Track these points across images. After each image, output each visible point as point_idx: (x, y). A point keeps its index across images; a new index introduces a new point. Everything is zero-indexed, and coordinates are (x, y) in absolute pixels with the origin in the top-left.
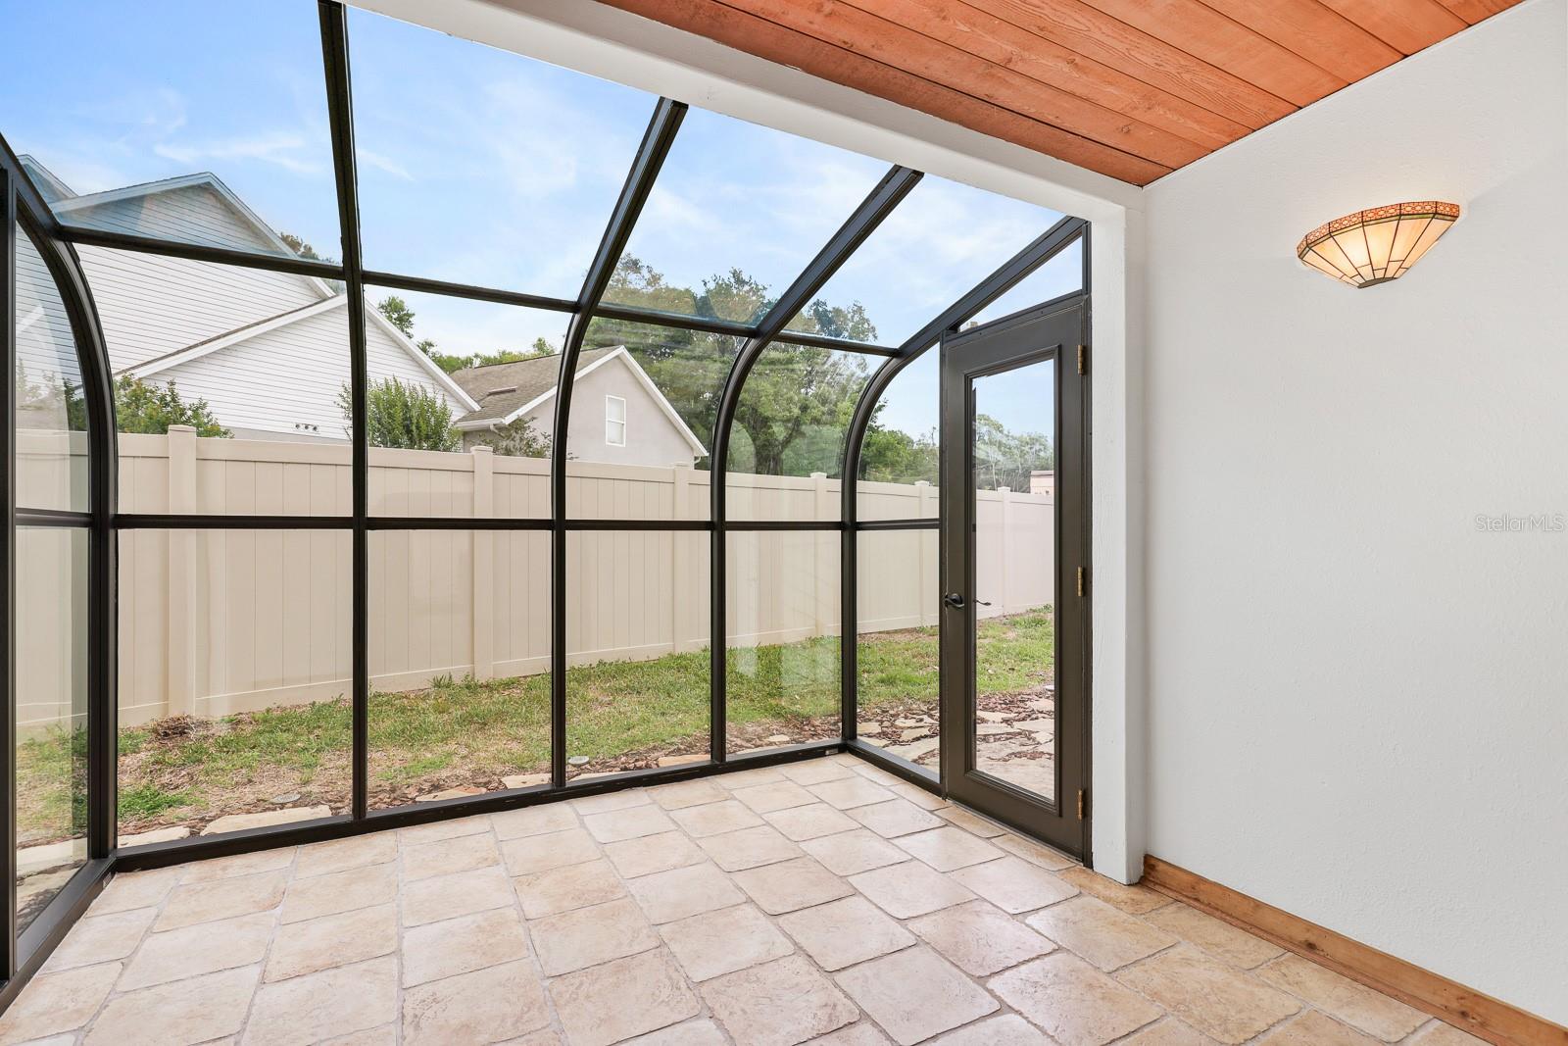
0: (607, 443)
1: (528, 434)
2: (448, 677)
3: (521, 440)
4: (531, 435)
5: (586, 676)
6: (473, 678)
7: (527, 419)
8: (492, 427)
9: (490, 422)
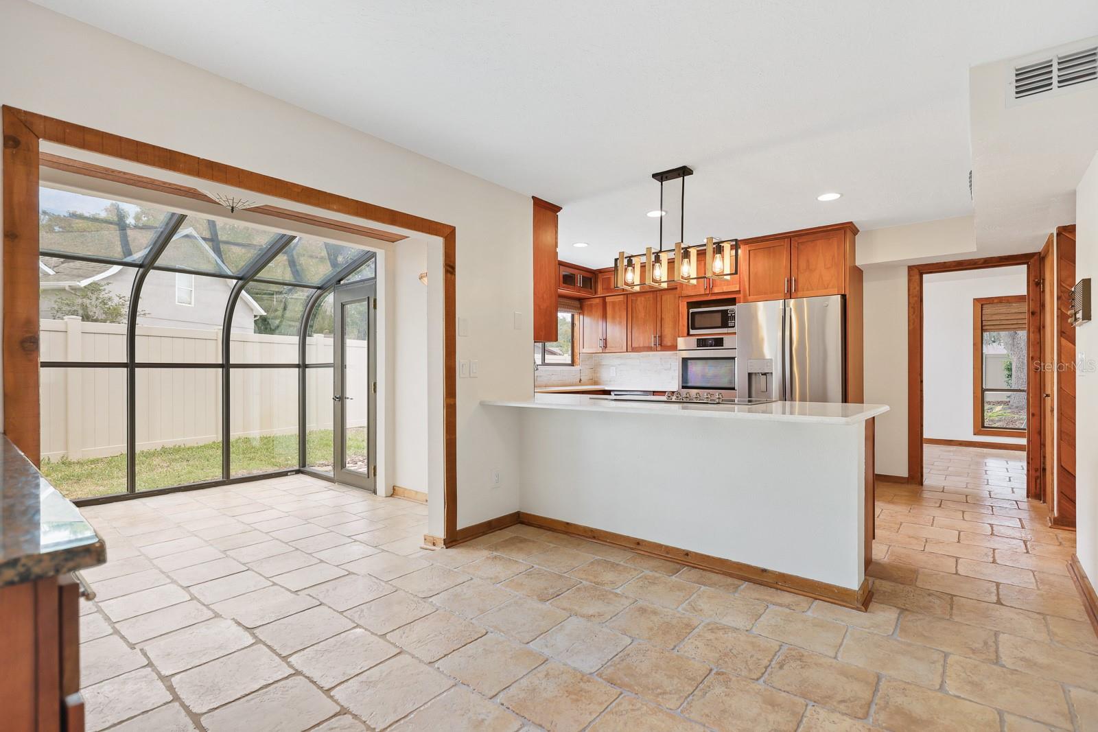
0: (177, 303)
1: (103, 295)
2: (47, 460)
3: (97, 299)
4: (106, 295)
5: (150, 455)
6: (67, 458)
7: (103, 283)
8: (67, 288)
9: (66, 284)
